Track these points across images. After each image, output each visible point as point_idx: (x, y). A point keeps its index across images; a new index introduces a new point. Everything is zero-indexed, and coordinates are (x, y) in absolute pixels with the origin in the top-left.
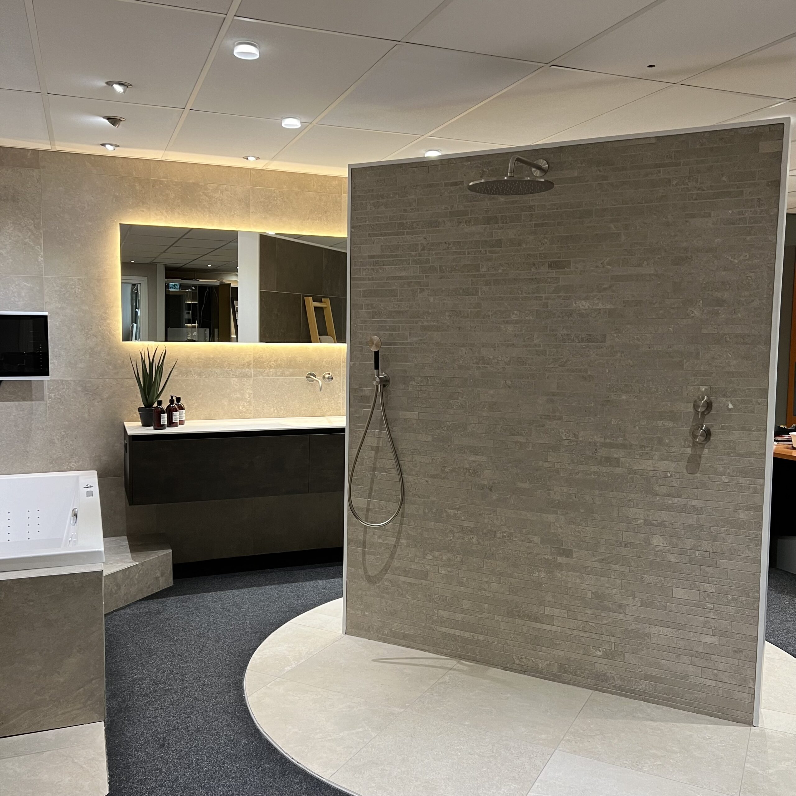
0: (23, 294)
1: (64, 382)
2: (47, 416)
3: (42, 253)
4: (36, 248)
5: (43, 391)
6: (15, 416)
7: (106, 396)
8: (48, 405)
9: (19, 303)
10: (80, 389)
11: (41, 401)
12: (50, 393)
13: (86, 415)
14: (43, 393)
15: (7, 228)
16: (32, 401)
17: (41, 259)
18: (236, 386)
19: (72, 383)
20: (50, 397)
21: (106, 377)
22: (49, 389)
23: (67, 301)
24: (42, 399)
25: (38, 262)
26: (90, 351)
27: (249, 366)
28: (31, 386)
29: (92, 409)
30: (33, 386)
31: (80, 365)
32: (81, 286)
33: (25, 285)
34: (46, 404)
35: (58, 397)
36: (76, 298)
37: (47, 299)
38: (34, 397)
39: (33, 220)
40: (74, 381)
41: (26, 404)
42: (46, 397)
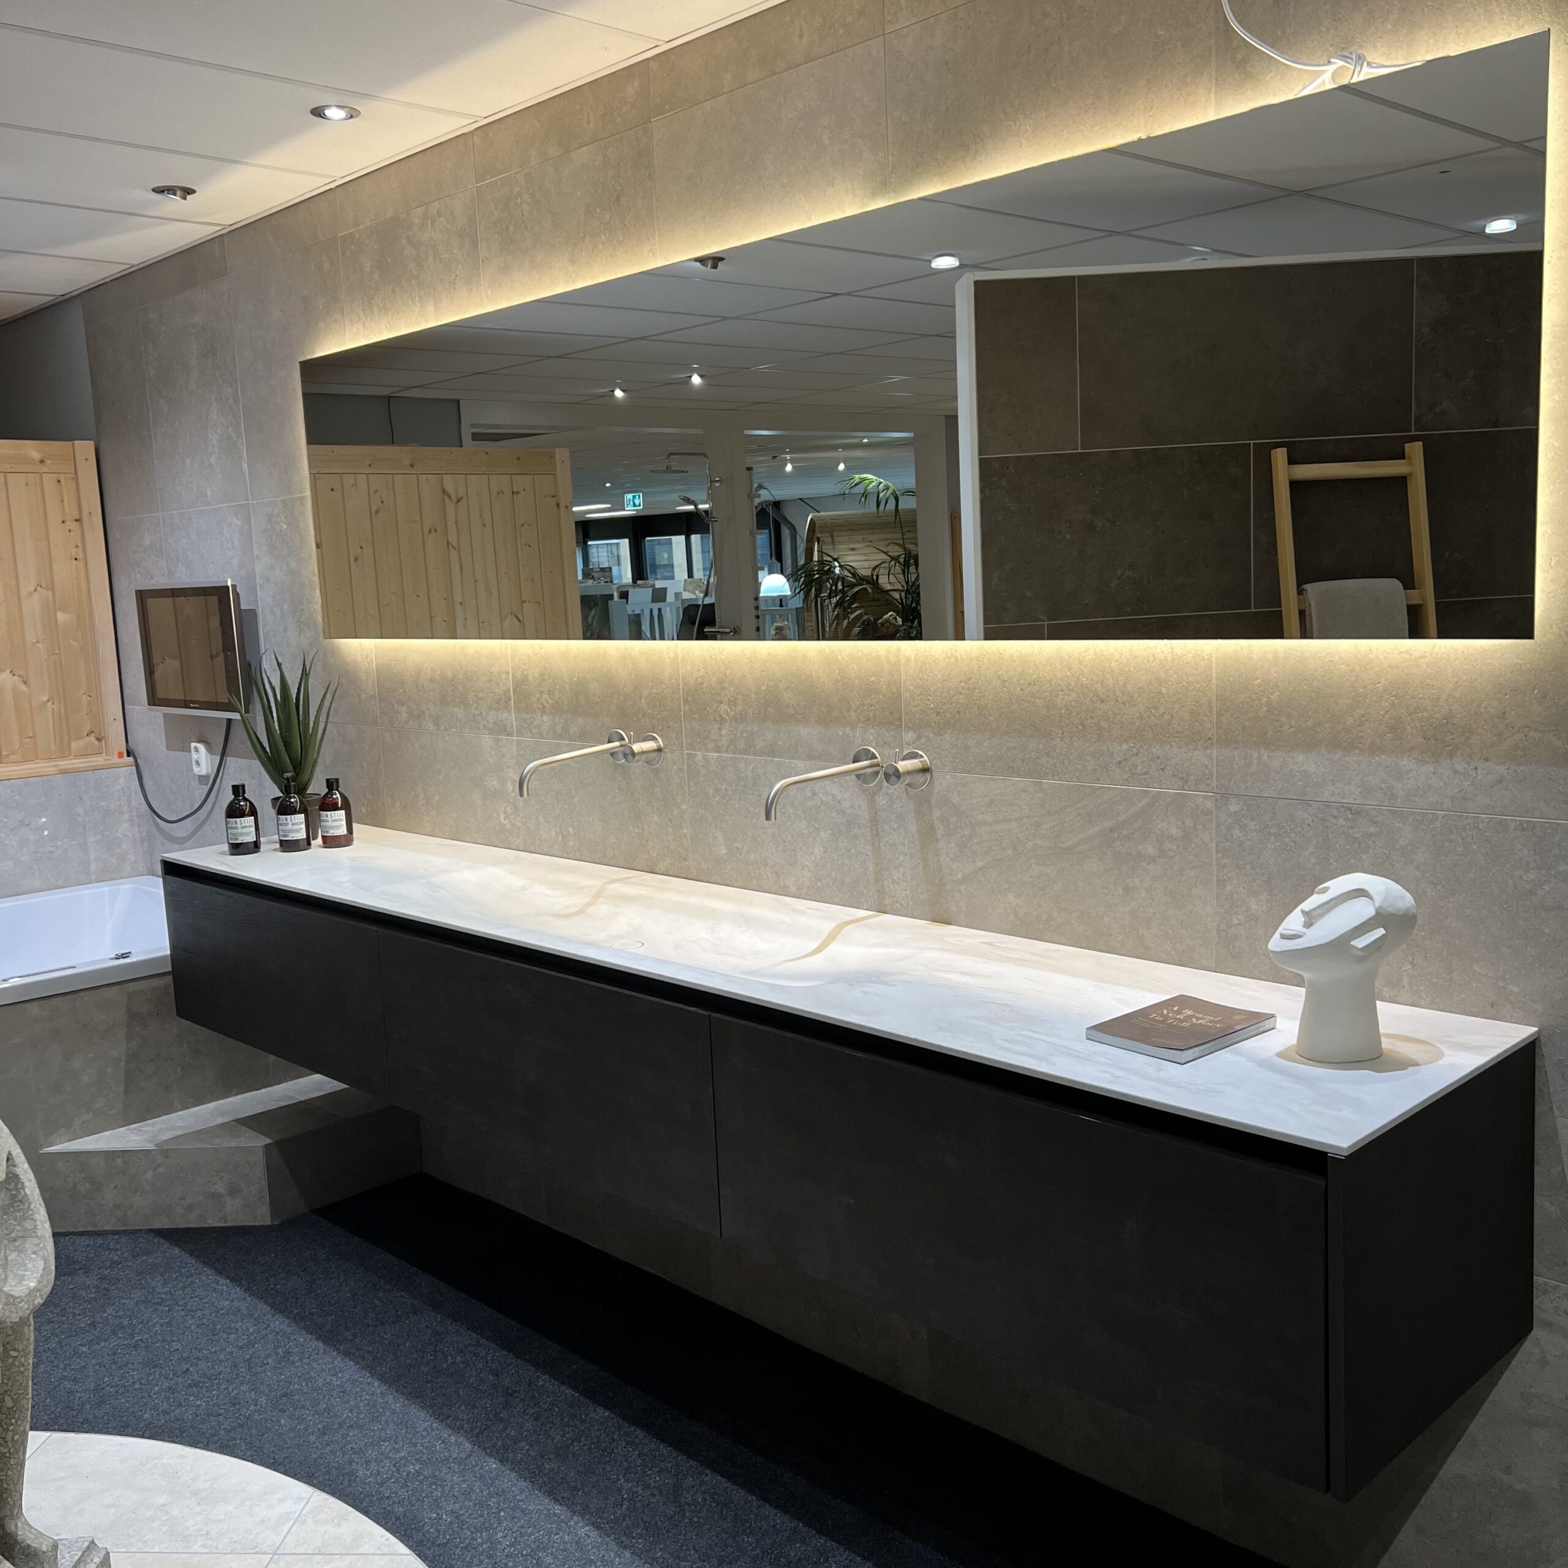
0: (236, 543)
3: (246, 455)
4: (240, 445)
9: (234, 561)
15: (212, 410)
17: (246, 467)
18: (491, 757)
23: (274, 553)
27: (507, 707)
32: (287, 518)
33: (236, 524)
36: (283, 544)
37: (257, 550)
39: (232, 387)
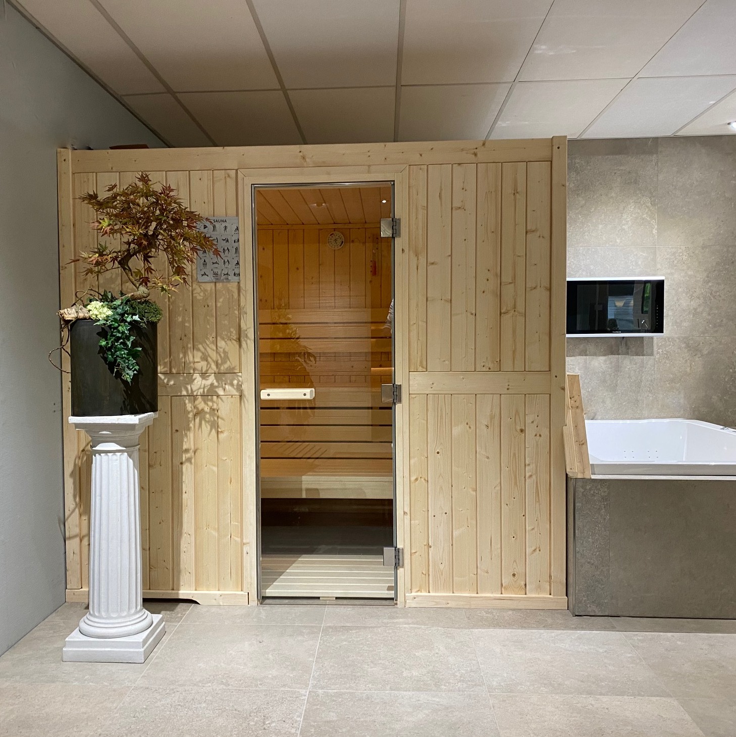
0: (640, 263)
1: (670, 340)
2: (655, 369)
3: (656, 226)
4: (652, 222)
5: (653, 347)
6: (629, 369)
7: (705, 352)
8: (657, 359)
9: (636, 270)
10: (683, 346)
11: (651, 356)
12: (659, 349)
13: (688, 370)
14: (653, 349)
15: (629, 206)
16: (643, 355)
17: (655, 231)
19: (677, 341)
20: (658, 353)
21: (706, 335)
22: (658, 345)
23: (675, 268)
24: (652, 354)
25: (653, 234)
26: (693, 311)
28: (643, 343)
29: (693, 364)
30: (645, 342)
31: (685, 324)
32: (688, 254)
33: (641, 255)
34: (655, 359)
35: (665, 352)
36: (683, 265)
37: (659, 266)
38: (645, 352)
39: (650, 198)
40: (679, 338)
41: (638, 359)
42: (655, 353)
